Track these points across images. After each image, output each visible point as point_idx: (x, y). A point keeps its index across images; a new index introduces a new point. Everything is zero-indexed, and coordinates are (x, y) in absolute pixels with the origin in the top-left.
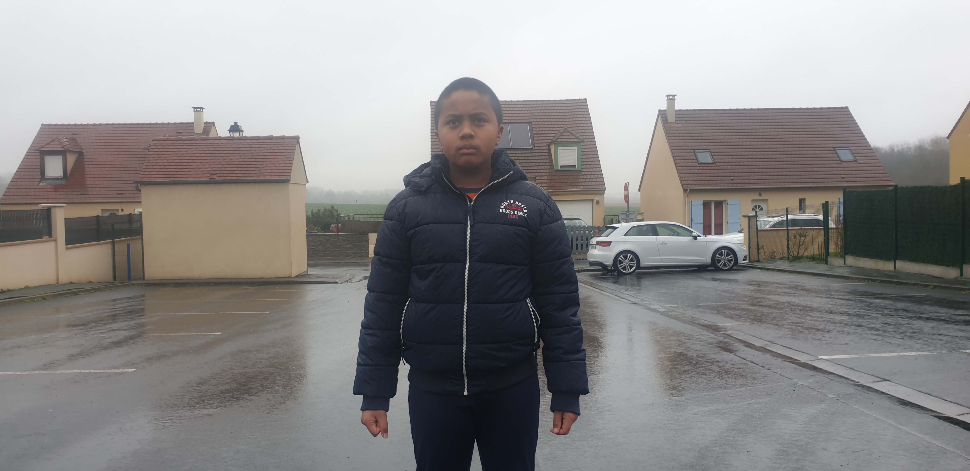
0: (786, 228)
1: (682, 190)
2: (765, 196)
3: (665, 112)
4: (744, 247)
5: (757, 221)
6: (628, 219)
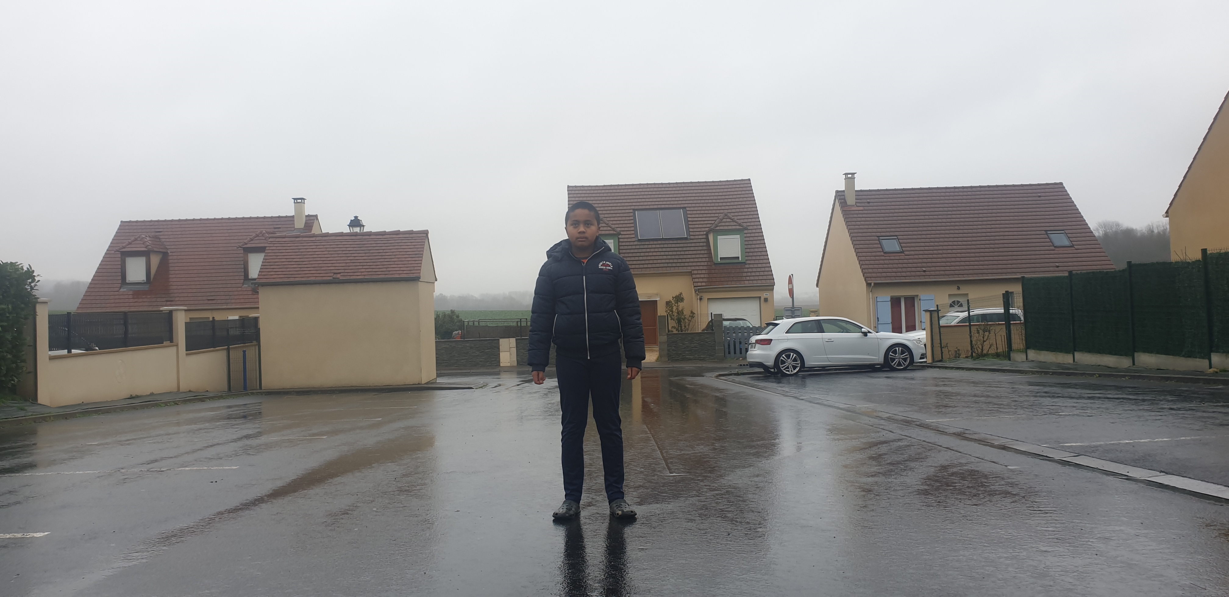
0: (968, 324)
1: (865, 284)
2: (964, 290)
3: (843, 193)
4: (923, 344)
5: (940, 317)
6: (793, 315)
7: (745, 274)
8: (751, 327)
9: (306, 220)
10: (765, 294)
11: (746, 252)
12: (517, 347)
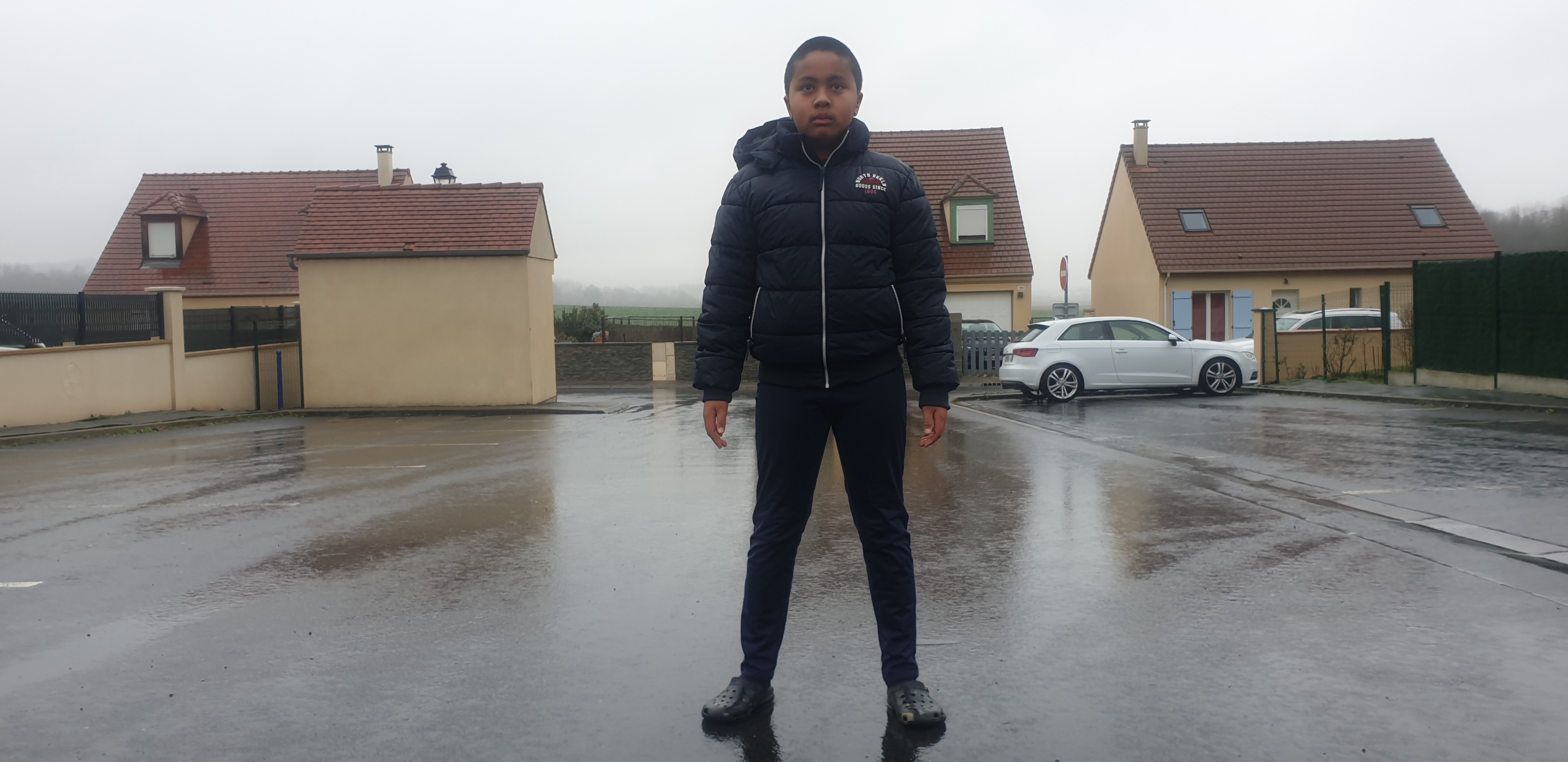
0: (1321, 330)
1: (1158, 274)
2: (1294, 284)
3: (1130, 149)
4: (1253, 357)
5: (1275, 319)
6: (1066, 315)
7: (993, 260)
8: (1000, 331)
9: (394, 176)
10: (1019, 287)
11: (995, 229)
12: (676, 355)
